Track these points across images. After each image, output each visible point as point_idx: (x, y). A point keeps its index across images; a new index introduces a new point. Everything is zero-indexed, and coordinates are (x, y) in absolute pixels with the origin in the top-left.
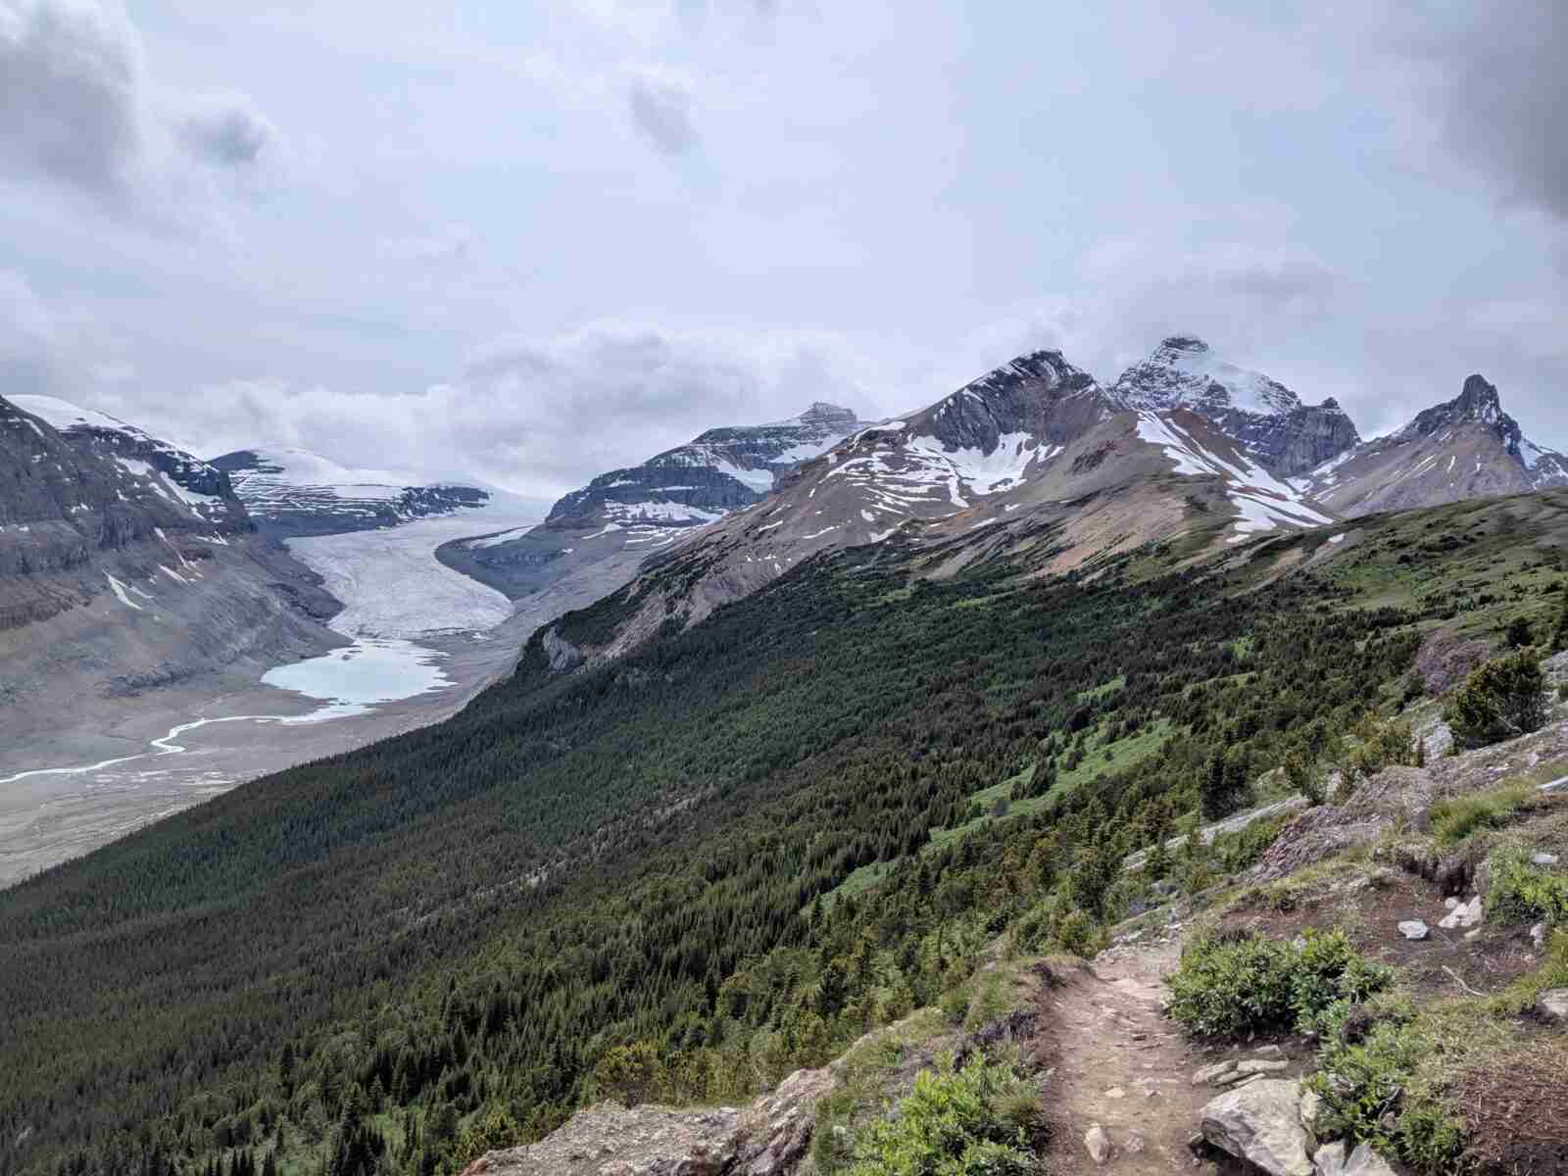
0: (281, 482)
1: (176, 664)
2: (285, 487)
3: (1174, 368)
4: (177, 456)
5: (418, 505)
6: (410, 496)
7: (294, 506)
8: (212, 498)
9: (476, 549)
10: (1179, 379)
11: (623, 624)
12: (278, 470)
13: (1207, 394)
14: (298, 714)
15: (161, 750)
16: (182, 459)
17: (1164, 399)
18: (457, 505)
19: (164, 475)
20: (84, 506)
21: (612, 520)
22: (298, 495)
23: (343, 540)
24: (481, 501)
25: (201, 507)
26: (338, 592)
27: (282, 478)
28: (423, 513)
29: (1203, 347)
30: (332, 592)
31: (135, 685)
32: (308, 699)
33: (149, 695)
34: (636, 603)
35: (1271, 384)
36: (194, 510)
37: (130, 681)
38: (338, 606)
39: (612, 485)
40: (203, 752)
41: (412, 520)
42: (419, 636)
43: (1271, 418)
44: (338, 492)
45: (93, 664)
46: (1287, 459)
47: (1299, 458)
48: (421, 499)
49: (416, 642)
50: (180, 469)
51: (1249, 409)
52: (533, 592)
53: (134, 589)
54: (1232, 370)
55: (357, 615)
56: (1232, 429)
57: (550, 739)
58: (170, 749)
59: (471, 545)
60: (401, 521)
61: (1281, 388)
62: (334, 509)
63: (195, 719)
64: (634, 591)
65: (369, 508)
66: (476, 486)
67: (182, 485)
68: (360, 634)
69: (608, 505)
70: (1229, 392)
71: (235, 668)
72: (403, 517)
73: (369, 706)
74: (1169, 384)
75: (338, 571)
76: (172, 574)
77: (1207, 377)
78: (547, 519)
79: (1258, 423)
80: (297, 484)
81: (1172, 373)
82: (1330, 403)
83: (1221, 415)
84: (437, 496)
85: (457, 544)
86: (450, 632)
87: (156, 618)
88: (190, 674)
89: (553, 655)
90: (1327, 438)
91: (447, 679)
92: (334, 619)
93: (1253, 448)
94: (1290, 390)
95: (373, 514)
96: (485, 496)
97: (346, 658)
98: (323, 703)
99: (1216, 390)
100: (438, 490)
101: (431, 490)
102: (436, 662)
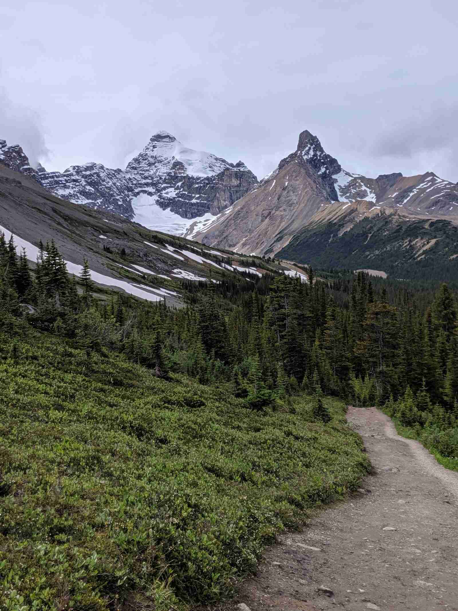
3: (155, 154)
10: (157, 160)
13: (172, 168)
17: (146, 174)
29: (172, 139)
35: (216, 159)
43: (207, 179)
46: (215, 203)
47: (222, 202)
51: (195, 175)
54: (191, 151)
56: (186, 188)
61: (224, 161)
70: (186, 166)
74: (150, 165)
77: (173, 157)
79: (200, 183)
81: (152, 157)
82: (240, 164)
83: (180, 181)
90: (237, 186)
93: (198, 198)
94: (230, 162)
99: (178, 165)
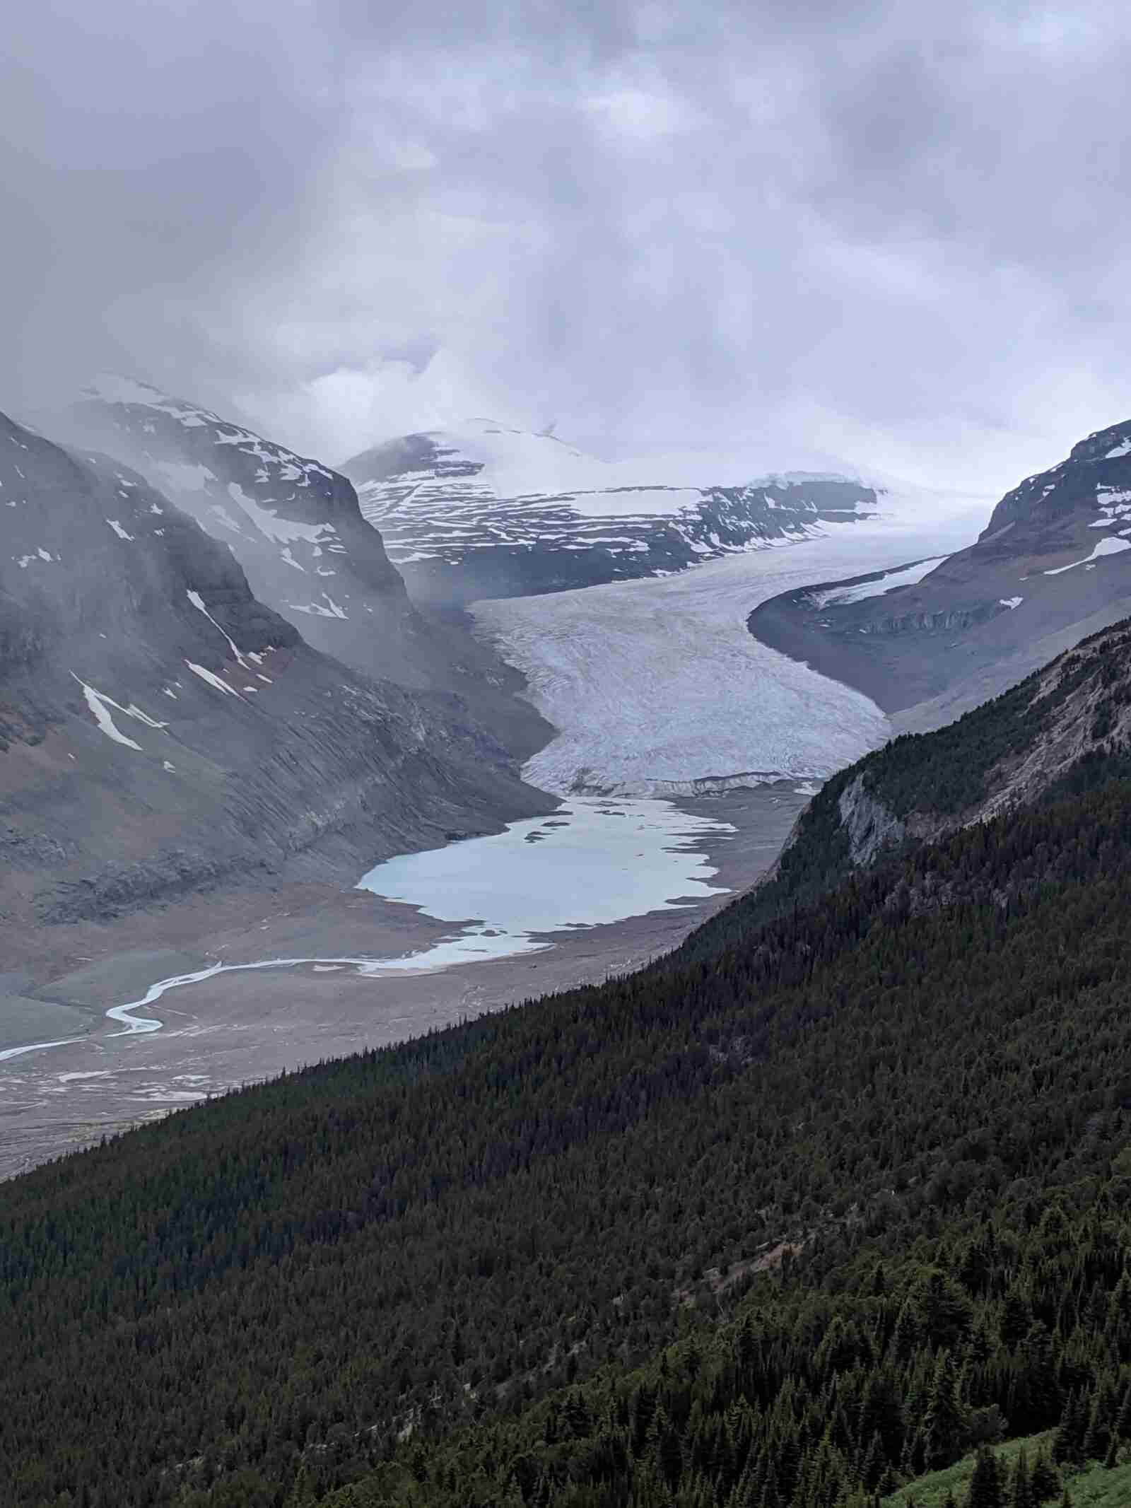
0: (476, 493)
1: (195, 856)
2: (484, 501)
4: (257, 450)
5: (730, 522)
6: (717, 504)
7: (495, 537)
8: (319, 529)
9: (833, 606)
11: (1004, 766)
12: (471, 469)
14: (395, 955)
15: (120, 1025)
16: (266, 457)
18: (811, 519)
19: (235, 489)
20: (45, 556)
21: (1112, 531)
22: (504, 516)
23: (576, 600)
24: (860, 508)
25: (299, 548)
26: (549, 707)
27: (478, 484)
28: (740, 538)
30: (537, 705)
31: (113, 896)
32: (431, 923)
33: (139, 914)
34: (1042, 717)
36: (286, 552)
37: (102, 888)
38: (545, 733)
39: (1112, 454)
40: (194, 1031)
41: (718, 553)
42: (687, 790)
44: (578, 506)
45: (34, 855)
48: (738, 510)
49: (683, 804)
50: (263, 475)
52: (932, 693)
53: (133, 711)
55: (578, 749)
57: (712, 1037)
58: (137, 1025)
59: (822, 600)
60: (696, 557)
62: (569, 540)
63: (201, 965)
64: (1046, 689)
65: (635, 532)
66: (851, 478)
67: (268, 506)
68: (577, 787)
69: (1103, 498)
71: (310, 862)
72: (700, 548)
73: (536, 937)
75: (553, 662)
76: (211, 678)
78: (982, 536)
80: (507, 495)
84: (771, 503)
85: (797, 600)
86: (752, 782)
87: (167, 765)
88: (219, 874)
89: (857, 835)
91: (711, 882)
92: (534, 760)
95: (642, 546)
96: (870, 496)
97: (532, 837)
98: (456, 929)
100: (772, 490)
101: (759, 492)
102: (704, 844)
